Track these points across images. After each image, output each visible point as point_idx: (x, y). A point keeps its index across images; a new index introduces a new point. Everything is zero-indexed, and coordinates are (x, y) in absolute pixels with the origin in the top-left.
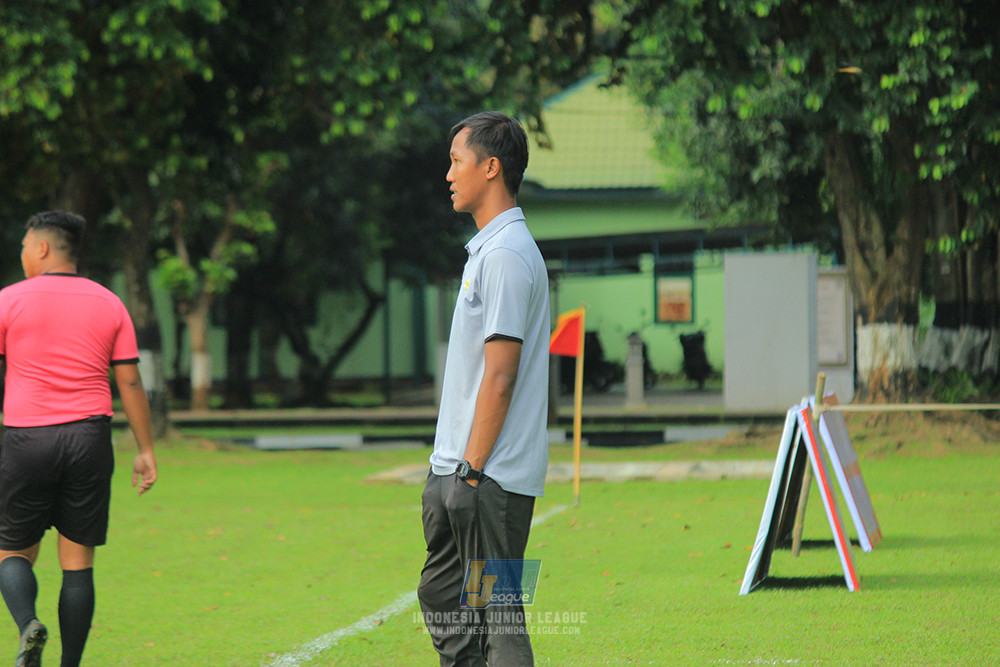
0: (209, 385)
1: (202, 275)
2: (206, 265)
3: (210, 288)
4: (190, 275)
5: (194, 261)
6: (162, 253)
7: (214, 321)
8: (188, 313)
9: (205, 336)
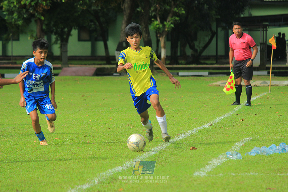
0: (165, 57)
1: (164, 26)
2: (165, 23)
3: (166, 30)
4: (161, 26)
5: (162, 22)
6: (153, 19)
7: (167, 39)
8: (160, 37)
9: (165, 43)
